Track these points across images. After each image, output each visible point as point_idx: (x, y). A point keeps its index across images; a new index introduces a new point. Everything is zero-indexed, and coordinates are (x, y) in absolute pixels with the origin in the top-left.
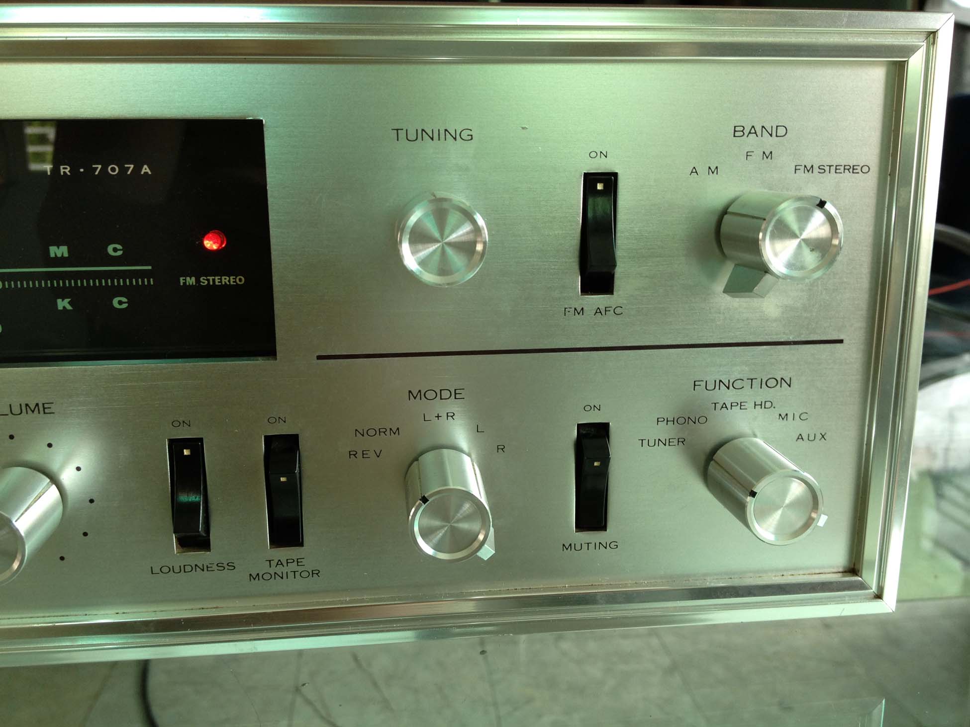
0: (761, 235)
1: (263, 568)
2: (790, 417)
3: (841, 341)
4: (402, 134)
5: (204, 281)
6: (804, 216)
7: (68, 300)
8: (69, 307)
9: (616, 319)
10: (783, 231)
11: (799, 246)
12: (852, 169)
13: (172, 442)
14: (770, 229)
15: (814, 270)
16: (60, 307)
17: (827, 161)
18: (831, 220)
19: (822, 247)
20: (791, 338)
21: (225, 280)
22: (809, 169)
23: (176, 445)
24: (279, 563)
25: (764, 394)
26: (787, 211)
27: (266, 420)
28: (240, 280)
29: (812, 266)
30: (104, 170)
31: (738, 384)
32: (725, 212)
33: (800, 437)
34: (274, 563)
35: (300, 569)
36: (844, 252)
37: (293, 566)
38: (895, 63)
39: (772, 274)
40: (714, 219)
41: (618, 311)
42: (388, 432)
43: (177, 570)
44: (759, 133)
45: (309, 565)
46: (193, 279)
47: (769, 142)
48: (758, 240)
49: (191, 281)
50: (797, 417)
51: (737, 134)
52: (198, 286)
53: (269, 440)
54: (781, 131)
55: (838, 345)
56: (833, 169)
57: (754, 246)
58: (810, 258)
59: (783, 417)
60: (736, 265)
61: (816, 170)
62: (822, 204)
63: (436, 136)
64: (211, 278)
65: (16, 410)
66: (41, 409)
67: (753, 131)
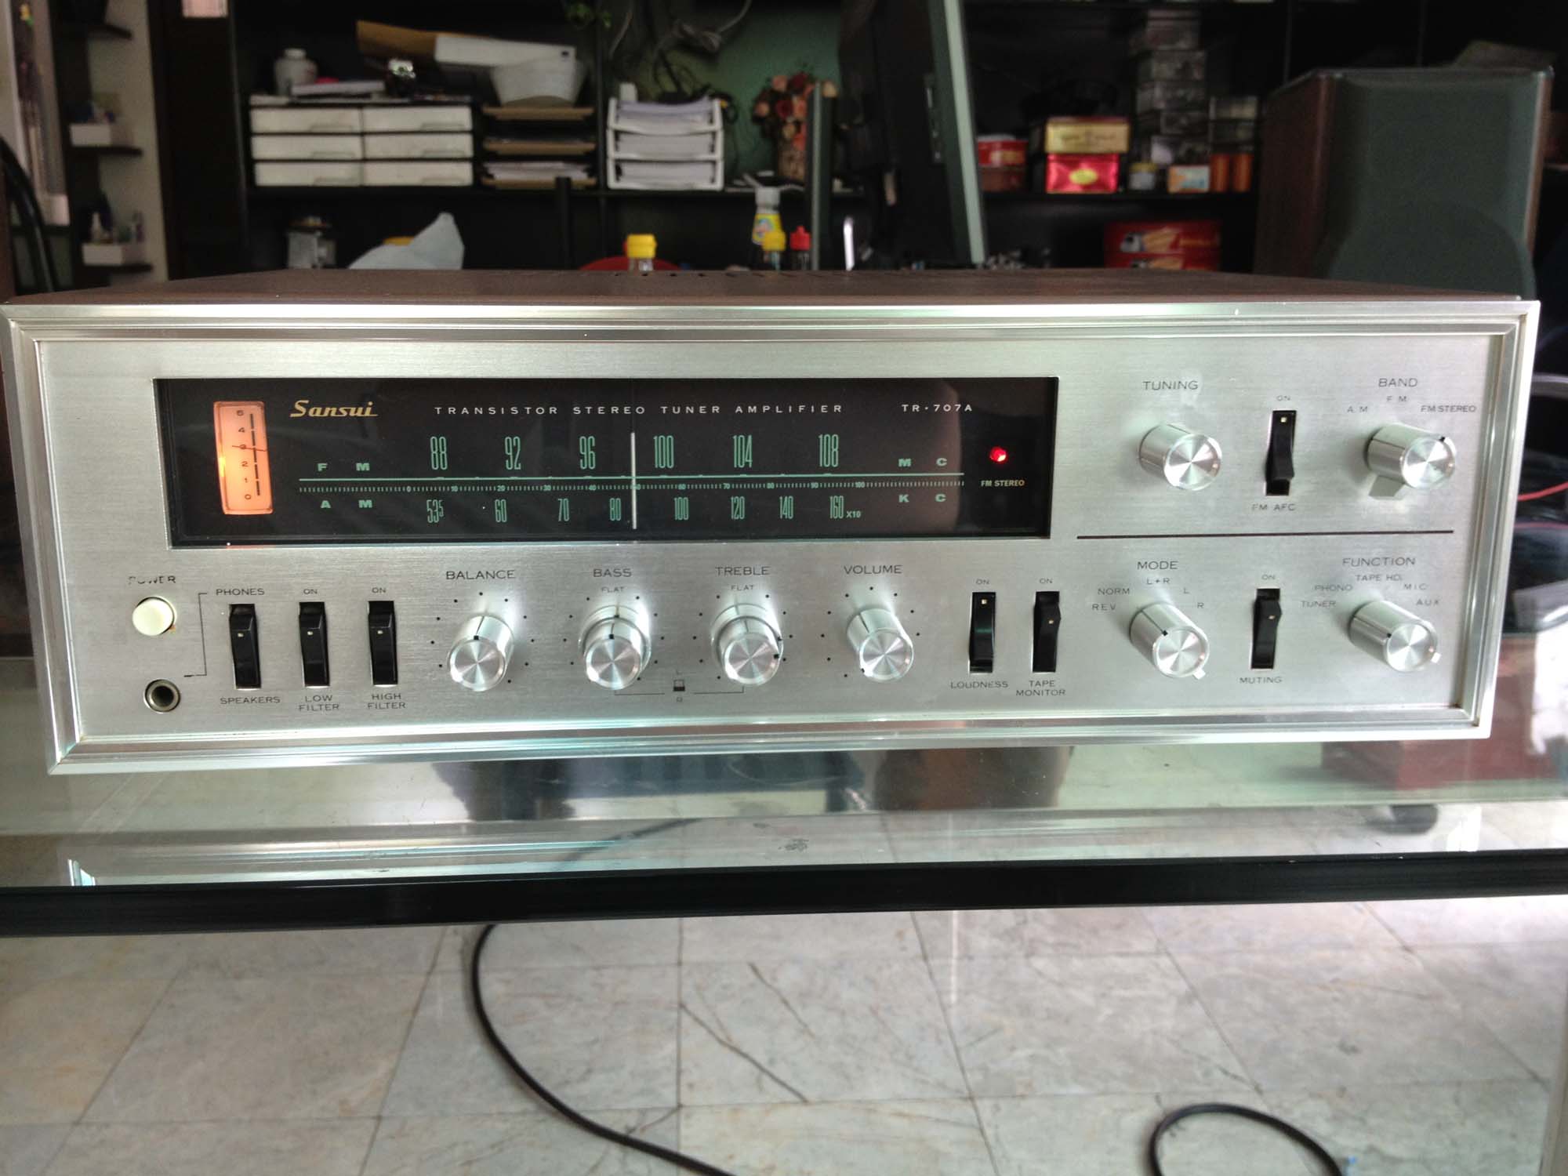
0: (1401, 459)
1: (1026, 686)
2: (1413, 586)
3: (1451, 532)
4: (1150, 385)
5: (997, 483)
6: (1429, 446)
7: (906, 496)
8: (907, 501)
9: (1291, 513)
10: (1416, 458)
11: (1428, 467)
12: (1463, 409)
13: (975, 595)
14: (1408, 455)
15: (1437, 482)
16: (901, 500)
17: (1445, 403)
18: (1447, 448)
19: (1442, 466)
20: (1415, 529)
21: (1012, 483)
22: (1432, 409)
23: (977, 597)
24: (1038, 683)
25: (1394, 570)
26: (1419, 446)
27: (1038, 582)
28: (1022, 483)
29: (1434, 480)
30: (941, 408)
31: (1376, 562)
32: (1371, 438)
33: (1420, 602)
34: (1034, 684)
35: (1052, 688)
36: (1456, 473)
37: (1047, 686)
38: (1496, 336)
39: (1408, 485)
40: (1362, 444)
41: (1291, 507)
42: (1121, 592)
43: (969, 686)
44: (1397, 384)
45: (1058, 686)
46: (991, 482)
47: (1404, 390)
48: (1399, 461)
49: (989, 483)
50: (1418, 587)
51: (1382, 384)
52: (993, 487)
53: (1039, 594)
54: (1413, 383)
55: (1449, 535)
56: (1449, 409)
57: (1397, 465)
58: (1435, 474)
59: (1408, 587)
60: (1380, 476)
61: (1437, 409)
62: (1442, 439)
63: (1172, 387)
64: (1002, 481)
65: (877, 570)
66: (893, 569)
67: (1393, 382)
